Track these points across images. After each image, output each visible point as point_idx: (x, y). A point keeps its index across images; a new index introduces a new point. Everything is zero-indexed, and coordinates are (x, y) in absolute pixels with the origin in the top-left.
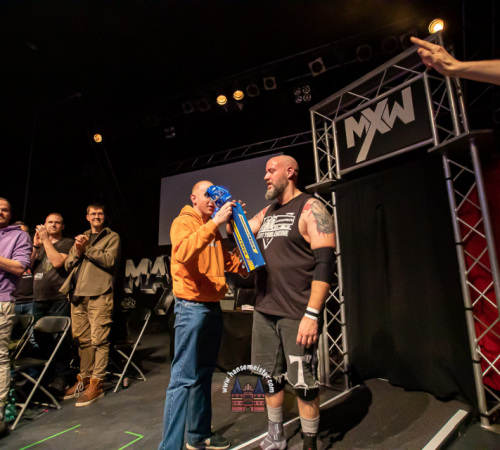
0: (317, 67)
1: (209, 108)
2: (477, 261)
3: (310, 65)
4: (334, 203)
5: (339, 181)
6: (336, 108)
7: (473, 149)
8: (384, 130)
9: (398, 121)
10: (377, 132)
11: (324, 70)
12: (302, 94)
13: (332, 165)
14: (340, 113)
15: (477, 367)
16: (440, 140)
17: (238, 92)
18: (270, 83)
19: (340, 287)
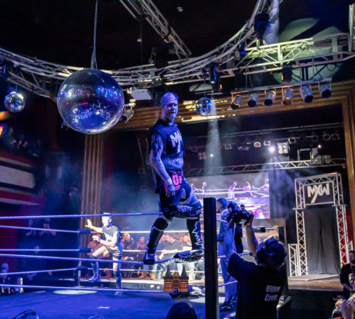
2: (343, 237)
4: (303, 216)
5: (305, 209)
8: (321, 195)
9: (325, 193)
10: (318, 195)
11: (295, 142)
13: (302, 201)
14: (306, 183)
19: (305, 244)
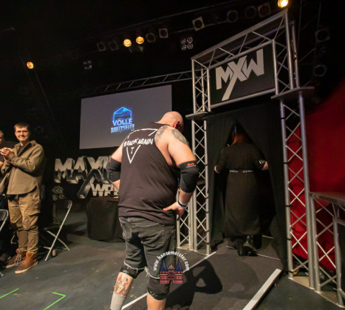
0: (198, 24)
1: (118, 48)
2: (296, 175)
3: (194, 22)
4: (205, 128)
5: (209, 114)
6: (210, 58)
7: (301, 99)
8: (243, 79)
9: (252, 73)
10: (238, 80)
11: (203, 26)
12: (187, 44)
13: (205, 101)
14: (213, 63)
15: (289, 243)
16: (280, 90)
17: (139, 38)
18: (163, 34)
19: (207, 186)
